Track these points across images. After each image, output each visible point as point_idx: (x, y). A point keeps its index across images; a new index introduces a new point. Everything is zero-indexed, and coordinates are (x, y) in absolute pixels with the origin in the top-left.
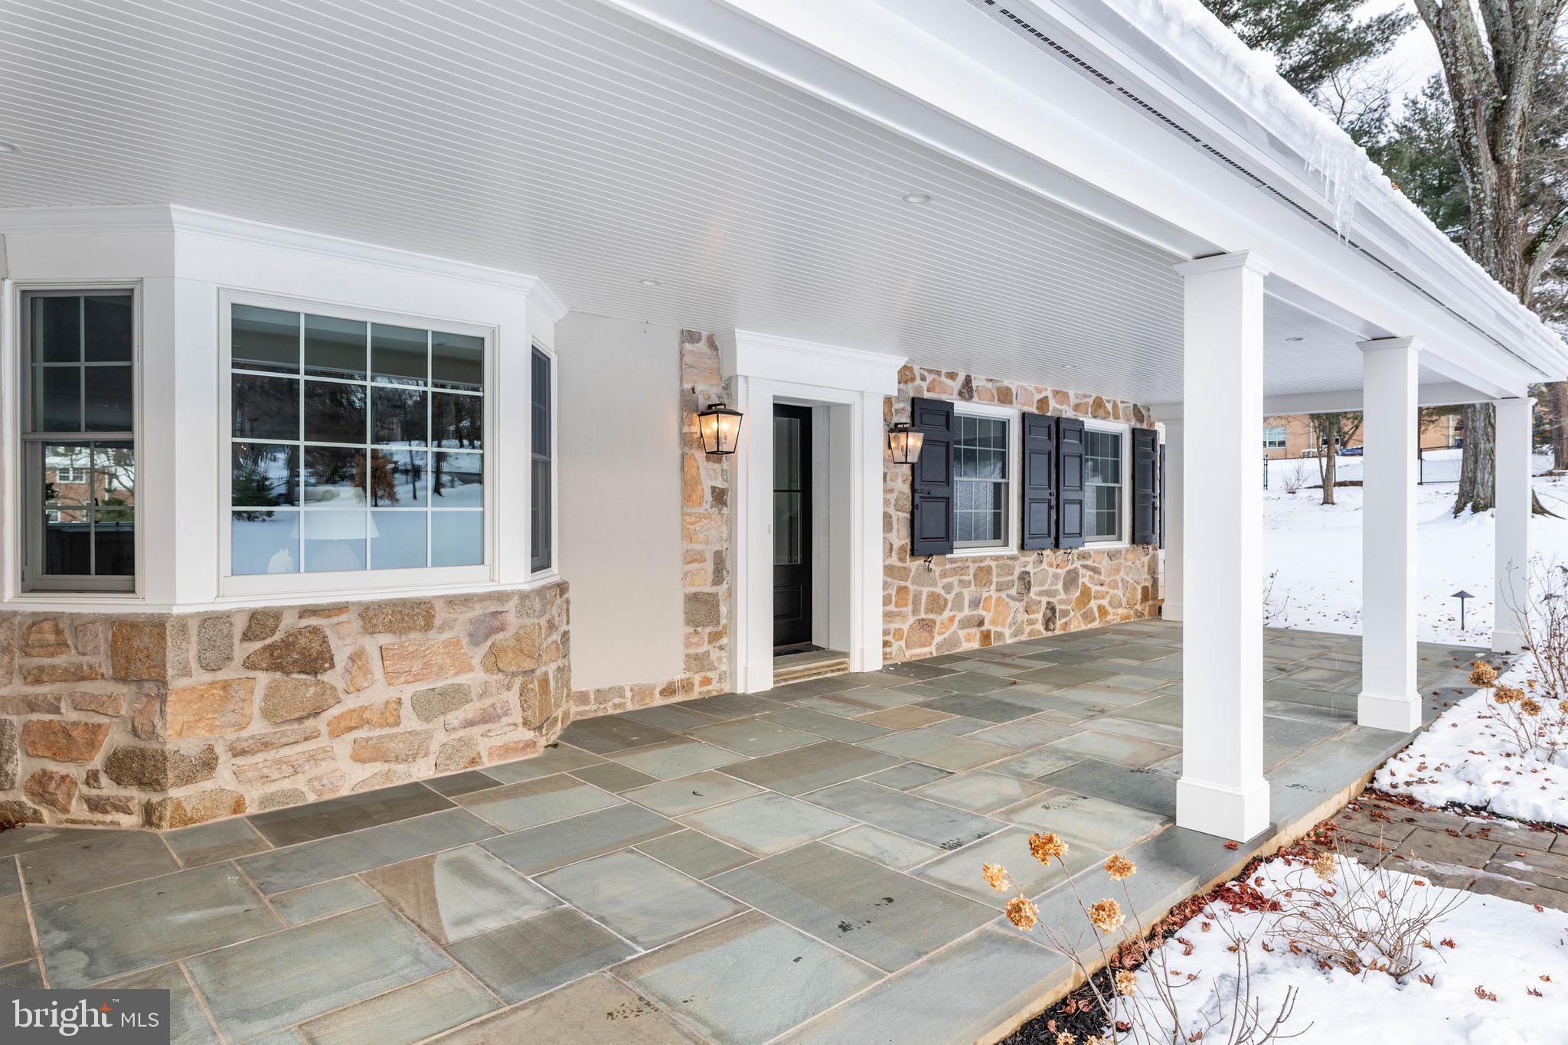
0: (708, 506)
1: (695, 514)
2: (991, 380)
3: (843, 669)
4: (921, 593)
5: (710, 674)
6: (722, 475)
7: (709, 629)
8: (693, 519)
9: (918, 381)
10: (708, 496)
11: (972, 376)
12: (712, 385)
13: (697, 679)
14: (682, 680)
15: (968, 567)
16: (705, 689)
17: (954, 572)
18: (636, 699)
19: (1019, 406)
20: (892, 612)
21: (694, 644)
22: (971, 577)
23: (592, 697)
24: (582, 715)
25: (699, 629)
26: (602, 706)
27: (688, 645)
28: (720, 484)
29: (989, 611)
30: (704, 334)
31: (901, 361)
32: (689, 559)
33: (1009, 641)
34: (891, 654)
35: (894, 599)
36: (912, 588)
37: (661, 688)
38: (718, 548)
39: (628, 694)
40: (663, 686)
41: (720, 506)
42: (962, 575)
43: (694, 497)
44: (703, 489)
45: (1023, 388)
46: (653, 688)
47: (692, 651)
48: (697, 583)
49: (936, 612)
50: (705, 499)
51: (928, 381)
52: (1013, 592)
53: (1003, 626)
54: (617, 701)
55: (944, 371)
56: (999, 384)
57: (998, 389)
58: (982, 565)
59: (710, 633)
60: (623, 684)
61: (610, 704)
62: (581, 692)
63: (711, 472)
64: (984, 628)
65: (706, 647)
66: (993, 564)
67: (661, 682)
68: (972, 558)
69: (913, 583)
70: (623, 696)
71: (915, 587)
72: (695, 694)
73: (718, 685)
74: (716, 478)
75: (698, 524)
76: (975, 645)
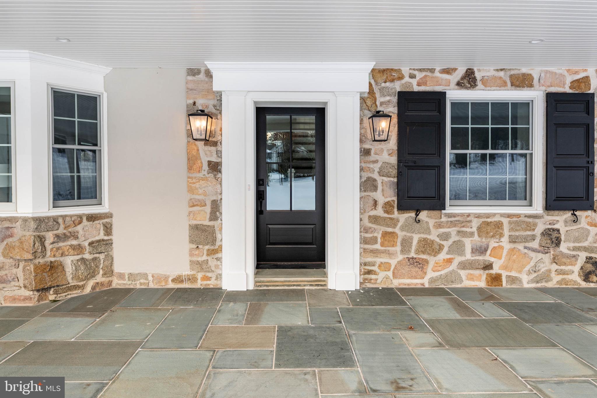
0: (206, 173)
1: (195, 178)
2: (502, 70)
3: (321, 285)
4: (411, 238)
5: (209, 275)
6: (217, 154)
7: (207, 247)
8: (194, 181)
9: (407, 79)
10: (205, 167)
11: (475, 69)
12: (210, 99)
13: (200, 276)
14: (188, 275)
15: (470, 221)
16: (205, 282)
17: (453, 224)
18: (155, 282)
19: (544, 88)
20: (377, 250)
21: (196, 255)
22: (474, 229)
23: (127, 277)
24: (120, 285)
25: (200, 246)
26: (133, 283)
27: (191, 255)
28: (214, 159)
29: (500, 258)
30: (203, 69)
31: (371, 65)
32: (192, 204)
33: (526, 285)
34: (376, 280)
35: (379, 240)
36: (401, 234)
37: (172, 278)
38: (214, 198)
39: (150, 278)
40: (174, 277)
41: (215, 173)
42: (463, 227)
43: (195, 167)
44: (202, 163)
45: (547, 72)
46: (168, 277)
47: (195, 259)
48: (198, 219)
49: (429, 254)
50: (203, 168)
51: (418, 78)
52: (535, 245)
53: (520, 272)
54: (142, 281)
55: (438, 69)
56: (512, 72)
57: (511, 76)
58: (489, 220)
59: (208, 250)
60: (148, 272)
61: (138, 282)
62: (120, 273)
63: (208, 153)
64: (493, 272)
65: (205, 258)
66: (505, 221)
67: (174, 274)
68: (476, 214)
69: (402, 229)
70: (147, 279)
71: (404, 233)
72: (199, 284)
73: (216, 282)
74: (212, 156)
75: (198, 184)
76: (482, 284)
